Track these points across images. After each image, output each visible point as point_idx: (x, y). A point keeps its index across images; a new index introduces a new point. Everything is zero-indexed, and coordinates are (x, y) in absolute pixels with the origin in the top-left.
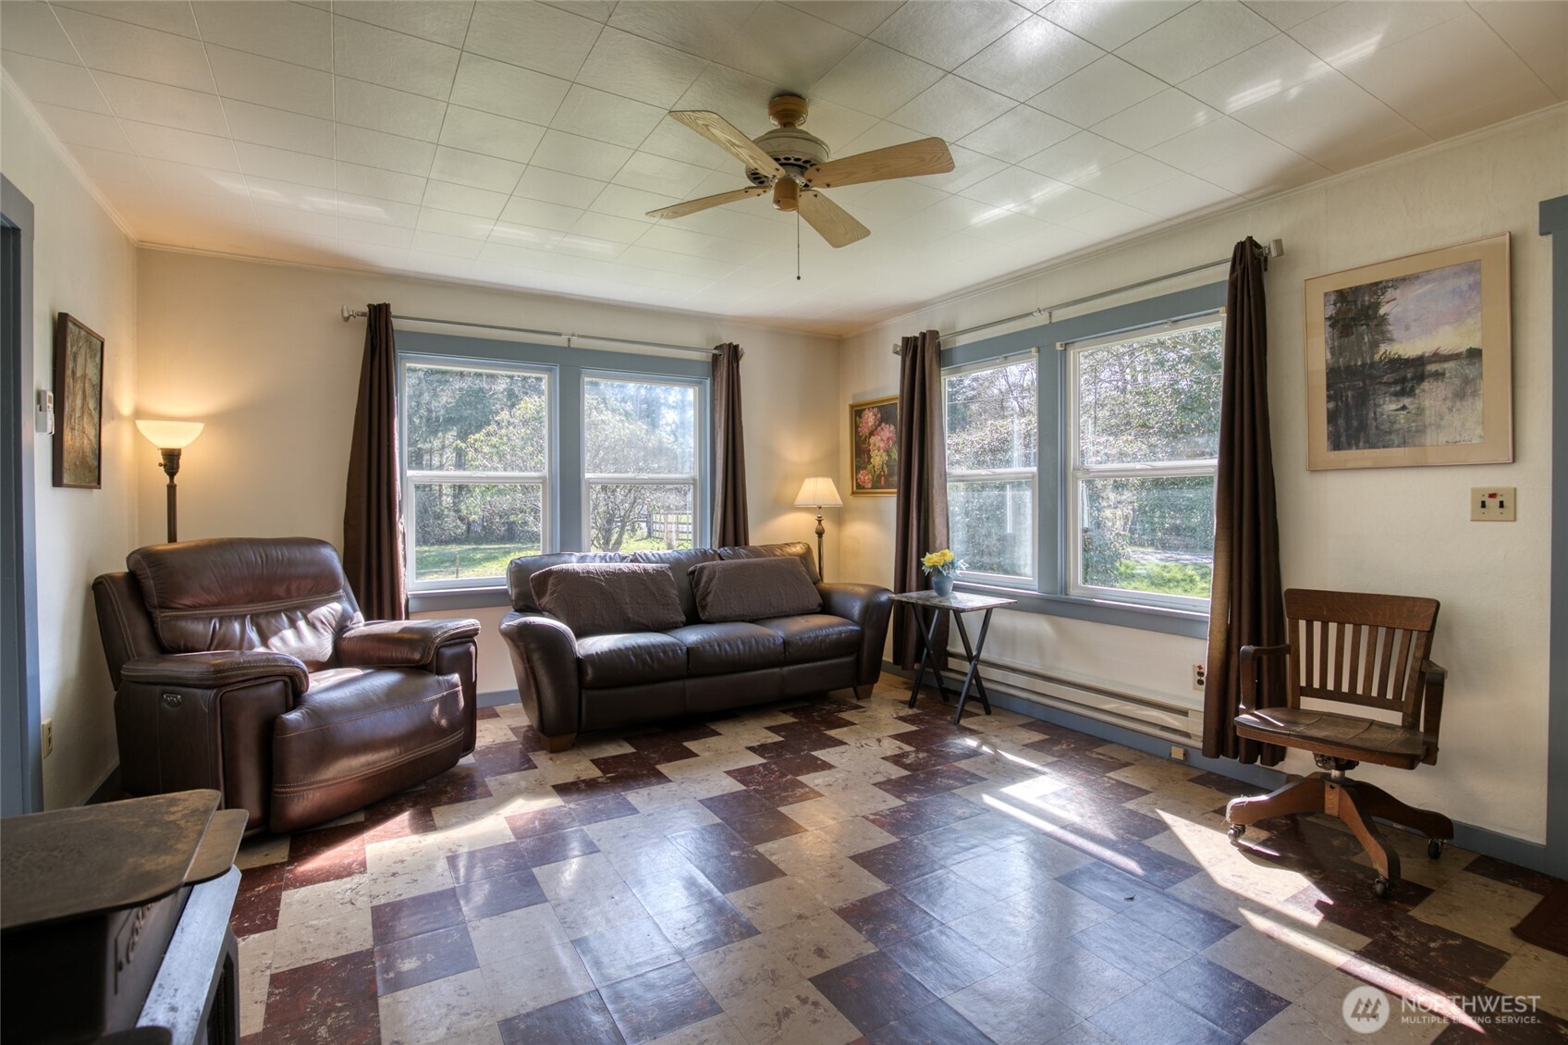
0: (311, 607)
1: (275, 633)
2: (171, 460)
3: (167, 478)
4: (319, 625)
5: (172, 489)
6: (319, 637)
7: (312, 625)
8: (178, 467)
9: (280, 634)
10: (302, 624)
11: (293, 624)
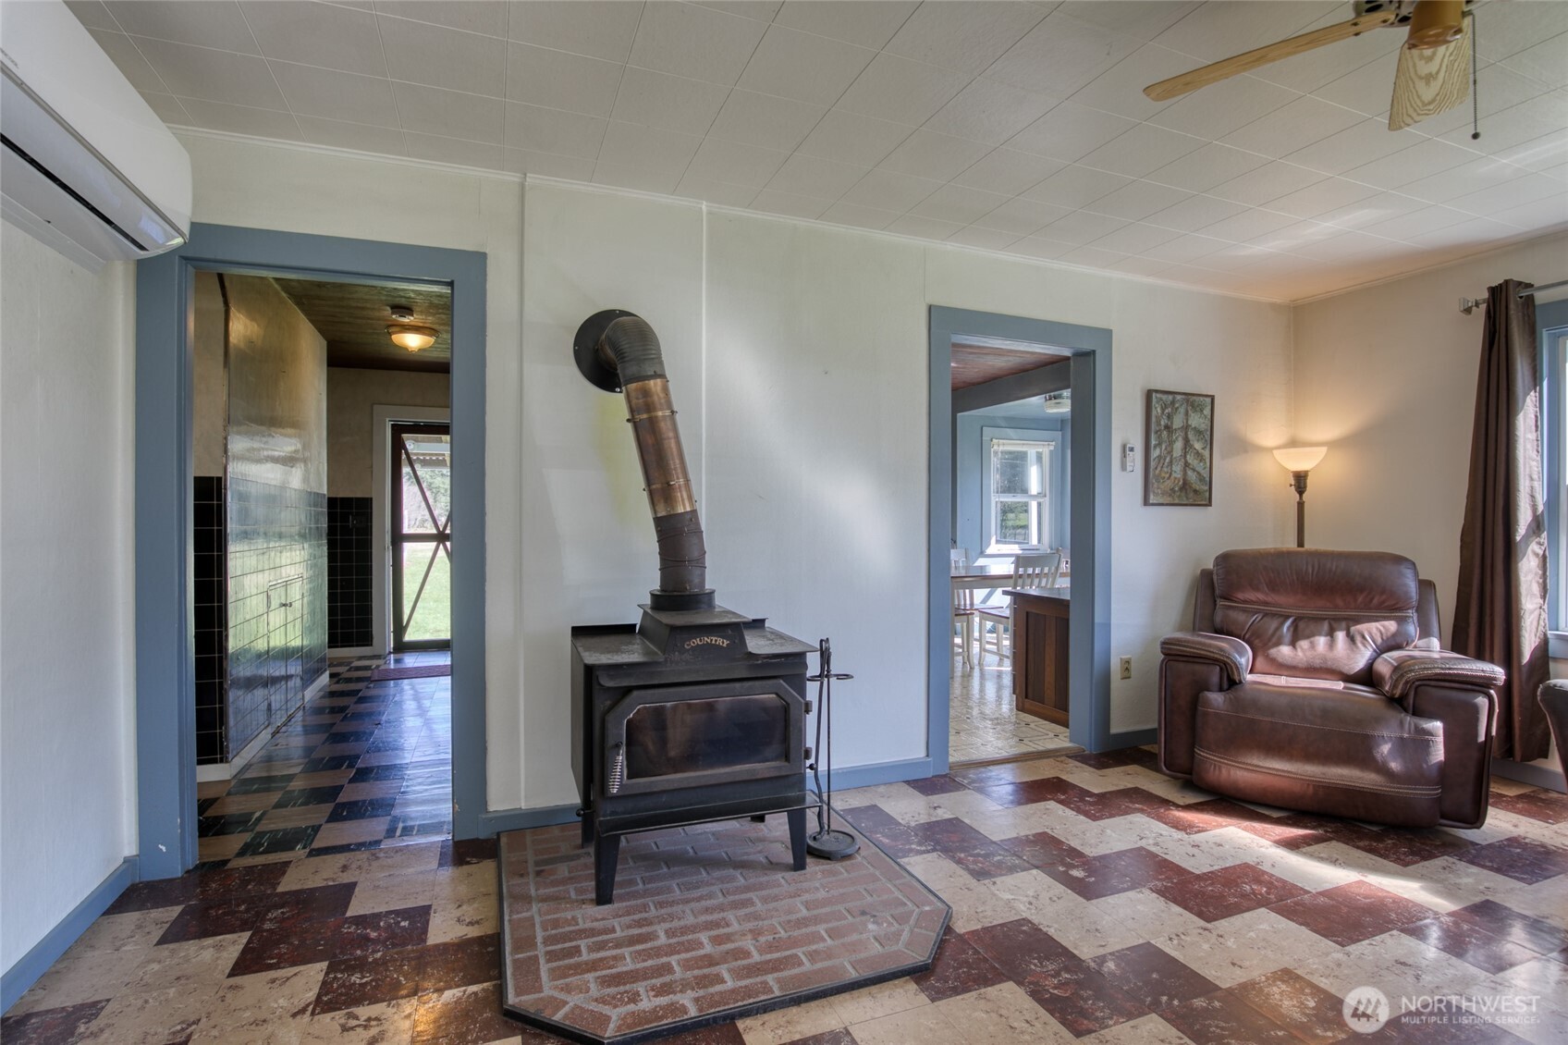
0: (1358, 621)
1: (1308, 637)
2: (1300, 480)
3: (1298, 496)
4: (1358, 639)
5: (1301, 505)
6: (1352, 650)
7: (1351, 638)
8: (1305, 487)
9: (1312, 639)
10: (1341, 636)
11: (1331, 633)
